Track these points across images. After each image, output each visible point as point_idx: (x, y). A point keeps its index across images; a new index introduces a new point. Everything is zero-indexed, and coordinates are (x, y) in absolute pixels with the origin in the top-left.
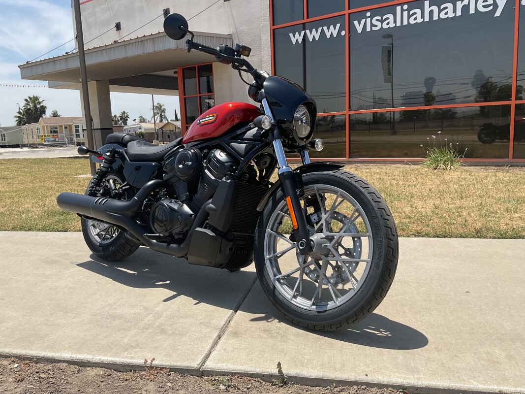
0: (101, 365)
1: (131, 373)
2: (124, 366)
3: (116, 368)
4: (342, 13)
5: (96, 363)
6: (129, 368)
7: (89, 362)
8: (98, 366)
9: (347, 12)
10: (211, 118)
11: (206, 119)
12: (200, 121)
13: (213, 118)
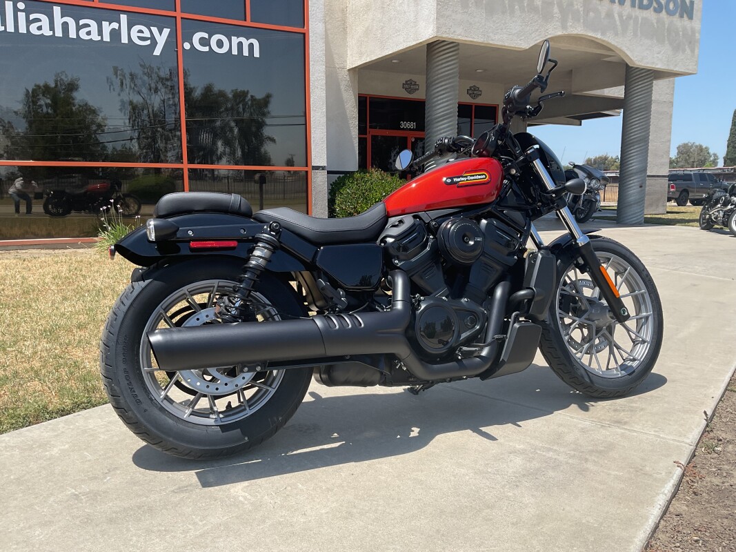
10: (480, 177)
11: (469, 178)
12: (455, 180)
13: (484, 176)
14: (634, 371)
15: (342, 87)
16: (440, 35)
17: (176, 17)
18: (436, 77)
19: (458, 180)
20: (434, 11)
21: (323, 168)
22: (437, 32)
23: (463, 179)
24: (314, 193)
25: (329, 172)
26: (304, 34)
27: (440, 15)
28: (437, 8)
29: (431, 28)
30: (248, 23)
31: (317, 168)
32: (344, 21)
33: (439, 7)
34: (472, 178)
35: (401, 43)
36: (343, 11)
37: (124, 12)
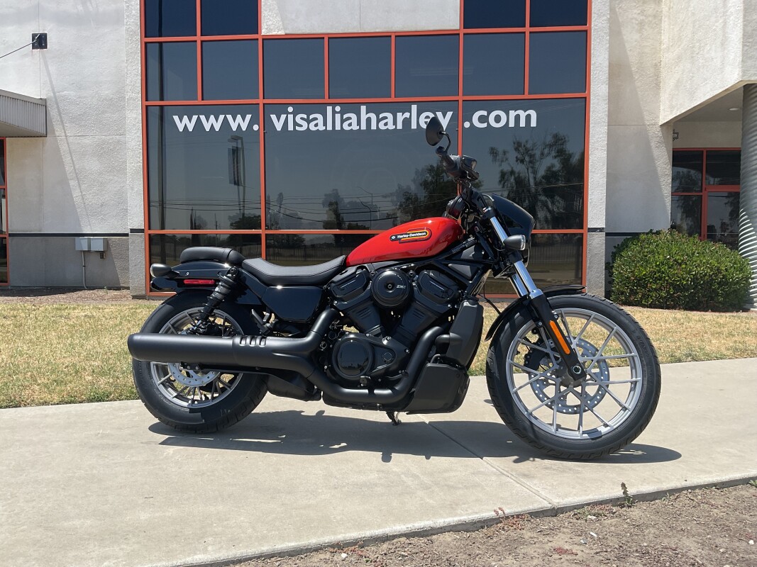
0: (447, 529)
1: (484, 530)
2: (475, 523)
3: (465, 528)
4: (254, 101)
5: (441, 528)
6: (479, 525)
7: (432, 529)
8: (443, 530)
9: (261, 101)
10: (420, 234)
11: (411, 235)
12: (398, 237)
13: (424, 234)
14: (601, 437)
15: (653, 144)
16: (746, 78)
17: (458, 101)
18: (752, 125)
19: (401, 237)
20: (739, 53)
21: (601, 230)
22: (743, 76)
23: (405, 236)
24: (589, 256)
25: (607, 234)
26: (585, 98)
27: (746, 56)
28: (743, 50)
29: (737, 73)
30: (526, 96)
31: (594, 230)
32: (657, 76)
33: (746, 48)
34: (413, 235)
35: (708, 92)
36: (657, 66)
37: (414, 103)
